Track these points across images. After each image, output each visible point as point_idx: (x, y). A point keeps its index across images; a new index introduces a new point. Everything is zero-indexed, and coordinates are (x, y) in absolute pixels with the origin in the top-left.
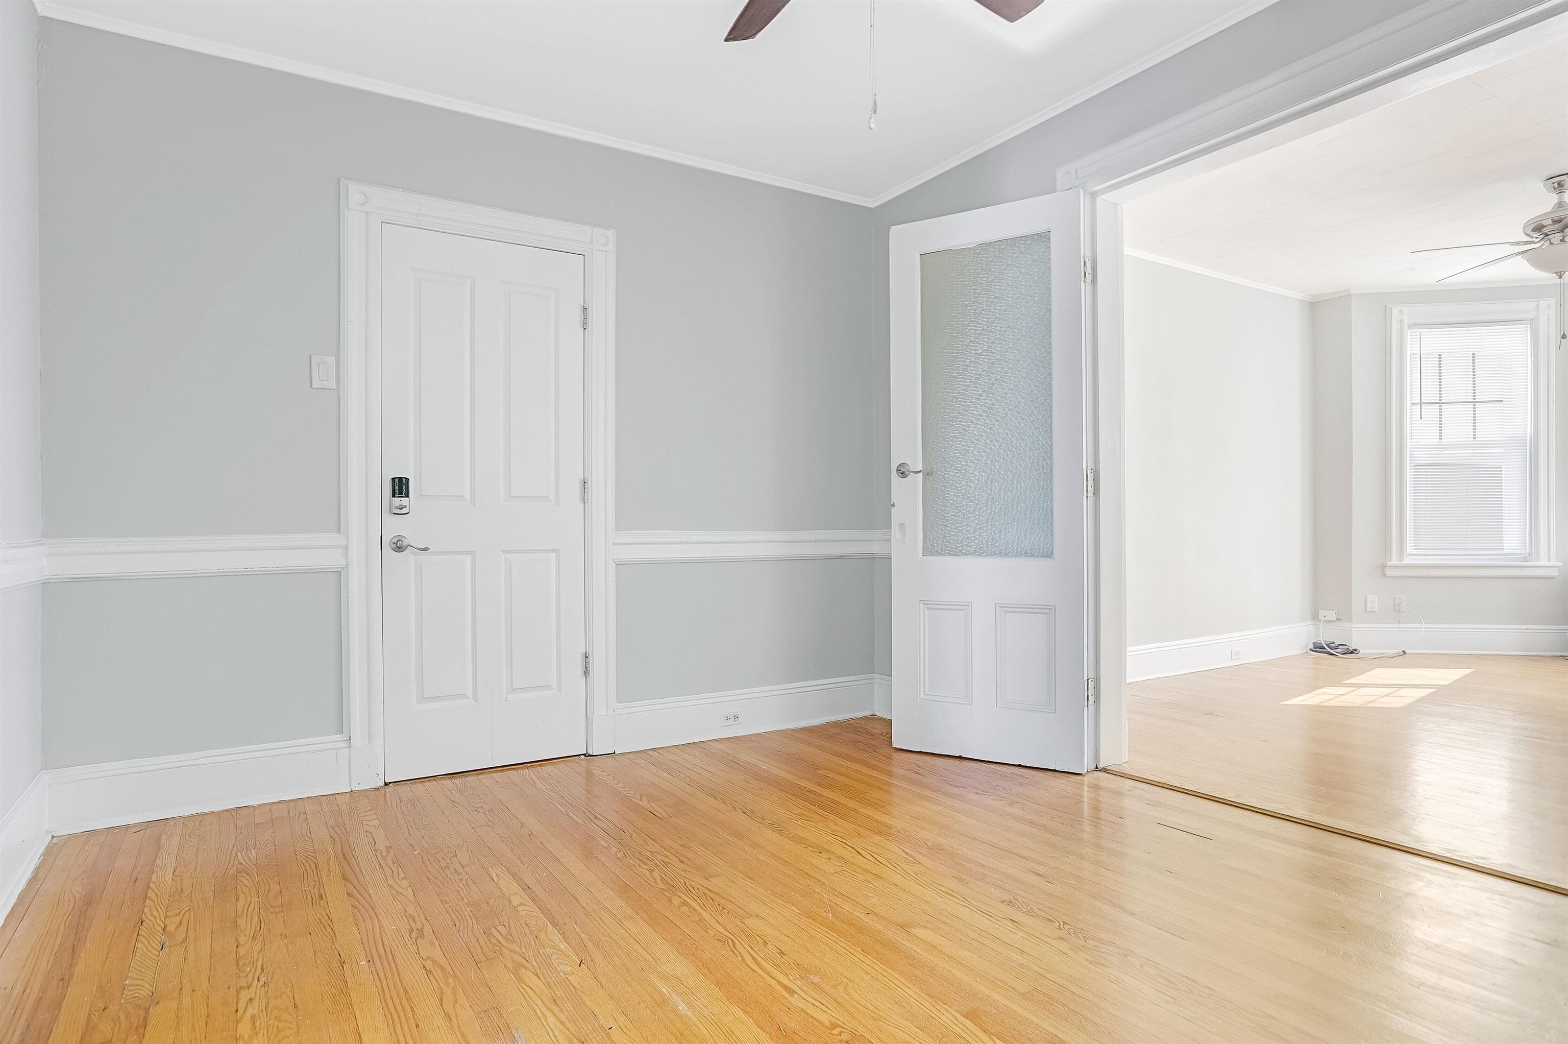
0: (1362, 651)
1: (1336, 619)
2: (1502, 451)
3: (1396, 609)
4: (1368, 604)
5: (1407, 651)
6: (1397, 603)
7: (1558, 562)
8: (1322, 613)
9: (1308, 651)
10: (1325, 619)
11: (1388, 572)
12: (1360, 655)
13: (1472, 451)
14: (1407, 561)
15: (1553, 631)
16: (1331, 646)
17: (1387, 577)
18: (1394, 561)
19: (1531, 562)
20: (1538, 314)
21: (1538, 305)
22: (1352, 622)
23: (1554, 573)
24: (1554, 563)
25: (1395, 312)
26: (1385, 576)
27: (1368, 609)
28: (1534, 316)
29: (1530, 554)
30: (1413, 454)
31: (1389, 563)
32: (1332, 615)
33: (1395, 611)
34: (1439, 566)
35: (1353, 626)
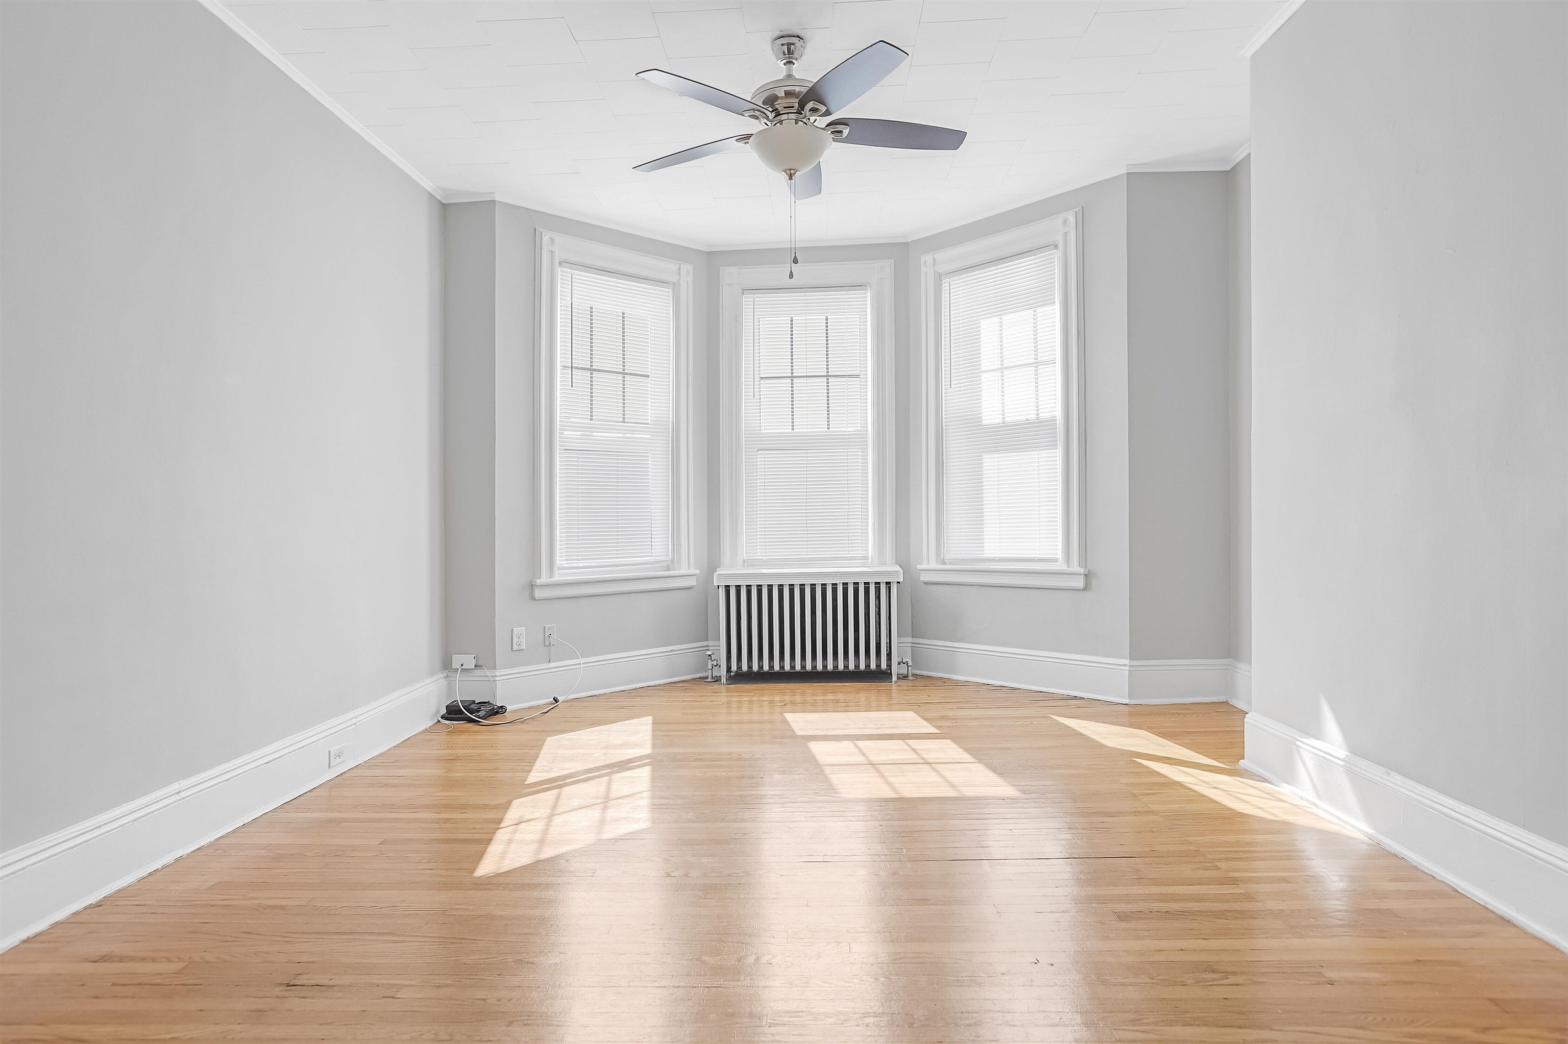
0: (509, 708)
1: (475, 666)
2: (649, 436)
3: (546, 643)
4: (515, 640)
5: (561, 699)
6: (547, 635)
7: (695, 569)
8: (456, 663)
9: (440, 719)
10: (463, 667)
11: (538, 594)
12: (508, 716)
13: (622, 435)
14: (557, 578)
15: (699, 649)
16: (473, 709)
17: (535, 600)
18: (544, 579)
19: (674, 570)
20: (680, 278)
21: (679, 269)
22: (496, 669)
23: (692, 582)
24: (693, 571)
25: (546, 239)
26: (533, 599)
27: (515, 648)
28: (676, 280)
29: (673, 561)
30: (563, 434)
31: (539, 582)
32: (470, 662)
33: (545, 646)
34: (591, 582)
35: (497, 674)
